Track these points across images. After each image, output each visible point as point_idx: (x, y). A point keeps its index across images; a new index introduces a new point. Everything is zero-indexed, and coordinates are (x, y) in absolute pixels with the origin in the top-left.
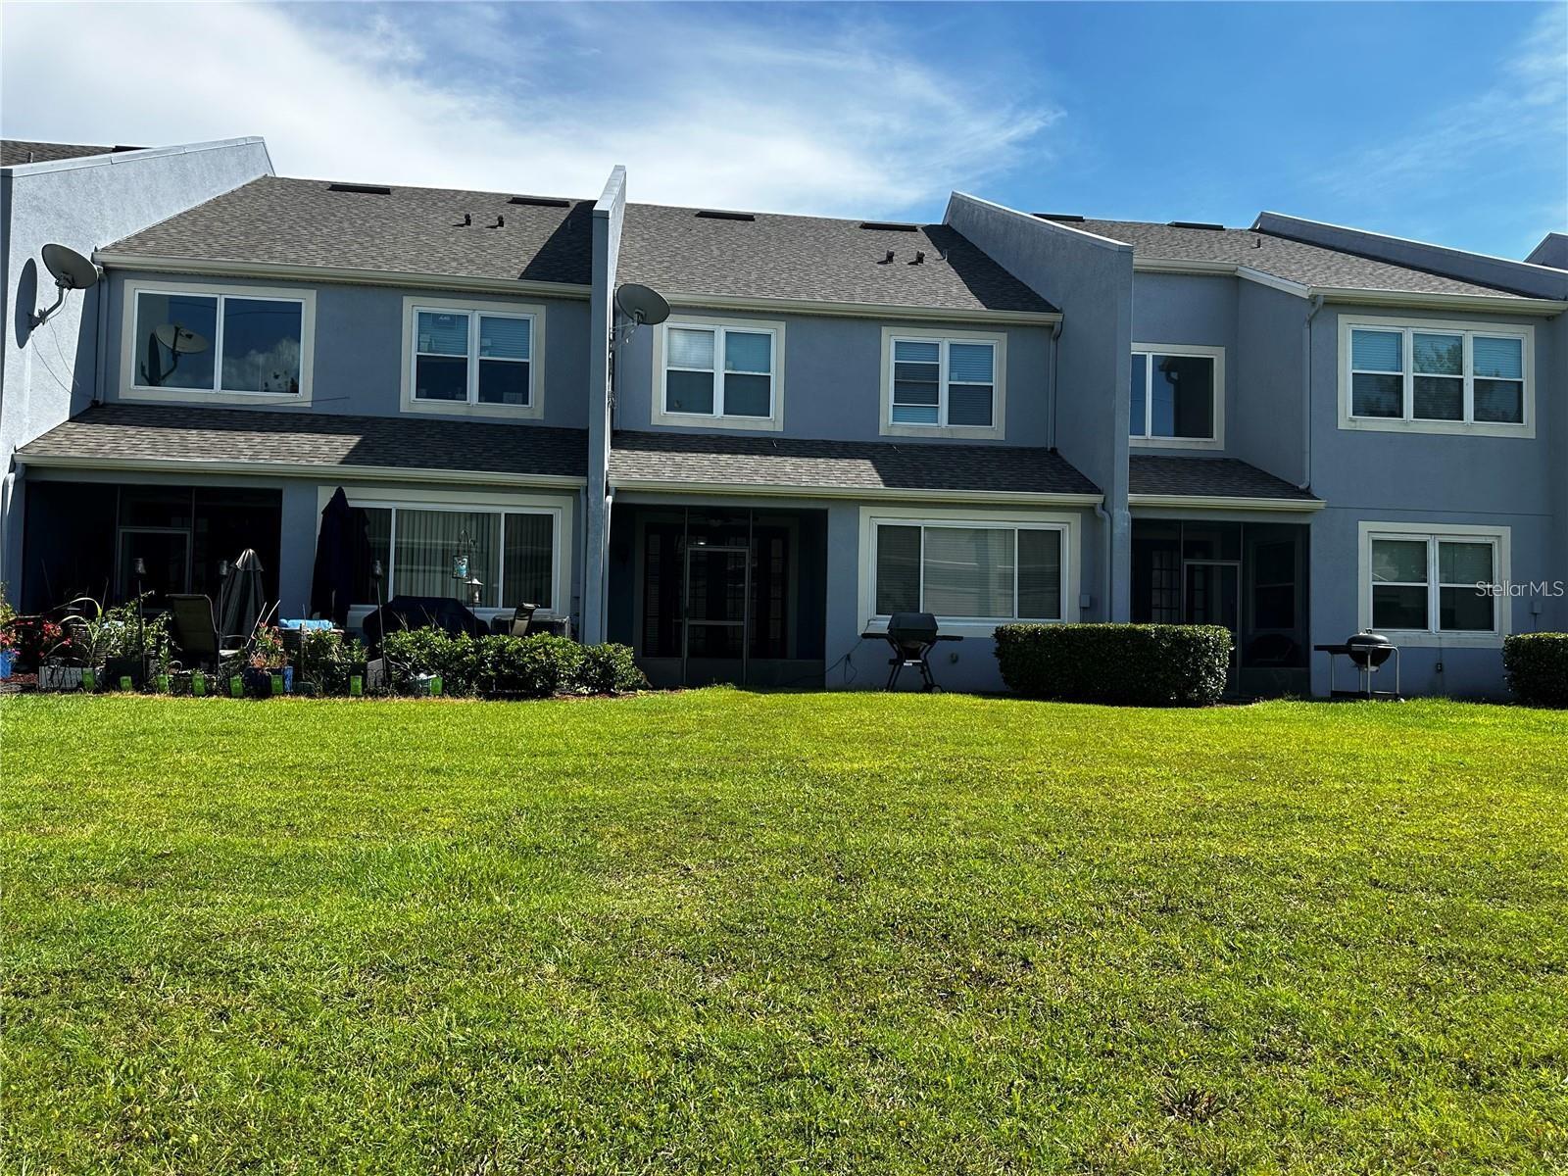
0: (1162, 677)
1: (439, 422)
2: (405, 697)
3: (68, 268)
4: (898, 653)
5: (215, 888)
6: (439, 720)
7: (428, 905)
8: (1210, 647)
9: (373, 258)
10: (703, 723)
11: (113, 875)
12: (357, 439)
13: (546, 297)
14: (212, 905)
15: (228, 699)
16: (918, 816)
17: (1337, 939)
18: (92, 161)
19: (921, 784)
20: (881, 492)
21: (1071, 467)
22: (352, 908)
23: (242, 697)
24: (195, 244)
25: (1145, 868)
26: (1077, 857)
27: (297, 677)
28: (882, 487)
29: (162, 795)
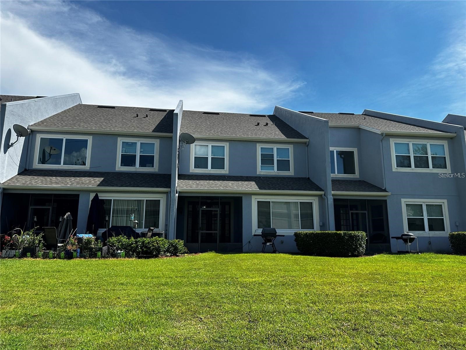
0: (346, 248)
1: (127, 173)
2: (114, 258)
3: (20, 131)
4: (265, 240)
5: (51, 328)
6: (123, 266)
7: (119, 333)
8: (360, 238)
9: (109, 126)
10: (205, 265)
11: (19, 323)
12: (102, 179)
13: (160, 137)
14: (49, 334)
15: (59, 260)
16: (274, 298)
17: (411, 339)
18: (30, 101)
19: (274, 286)
20: (258, 191)
21: (314, 183)
22: (94, 334)
23: (64, 259)
24: (58, 123)
25: (347, 314)
26: (325, 312)
27: (81, 252)
28: (258, 189)
29: (36, 294)
